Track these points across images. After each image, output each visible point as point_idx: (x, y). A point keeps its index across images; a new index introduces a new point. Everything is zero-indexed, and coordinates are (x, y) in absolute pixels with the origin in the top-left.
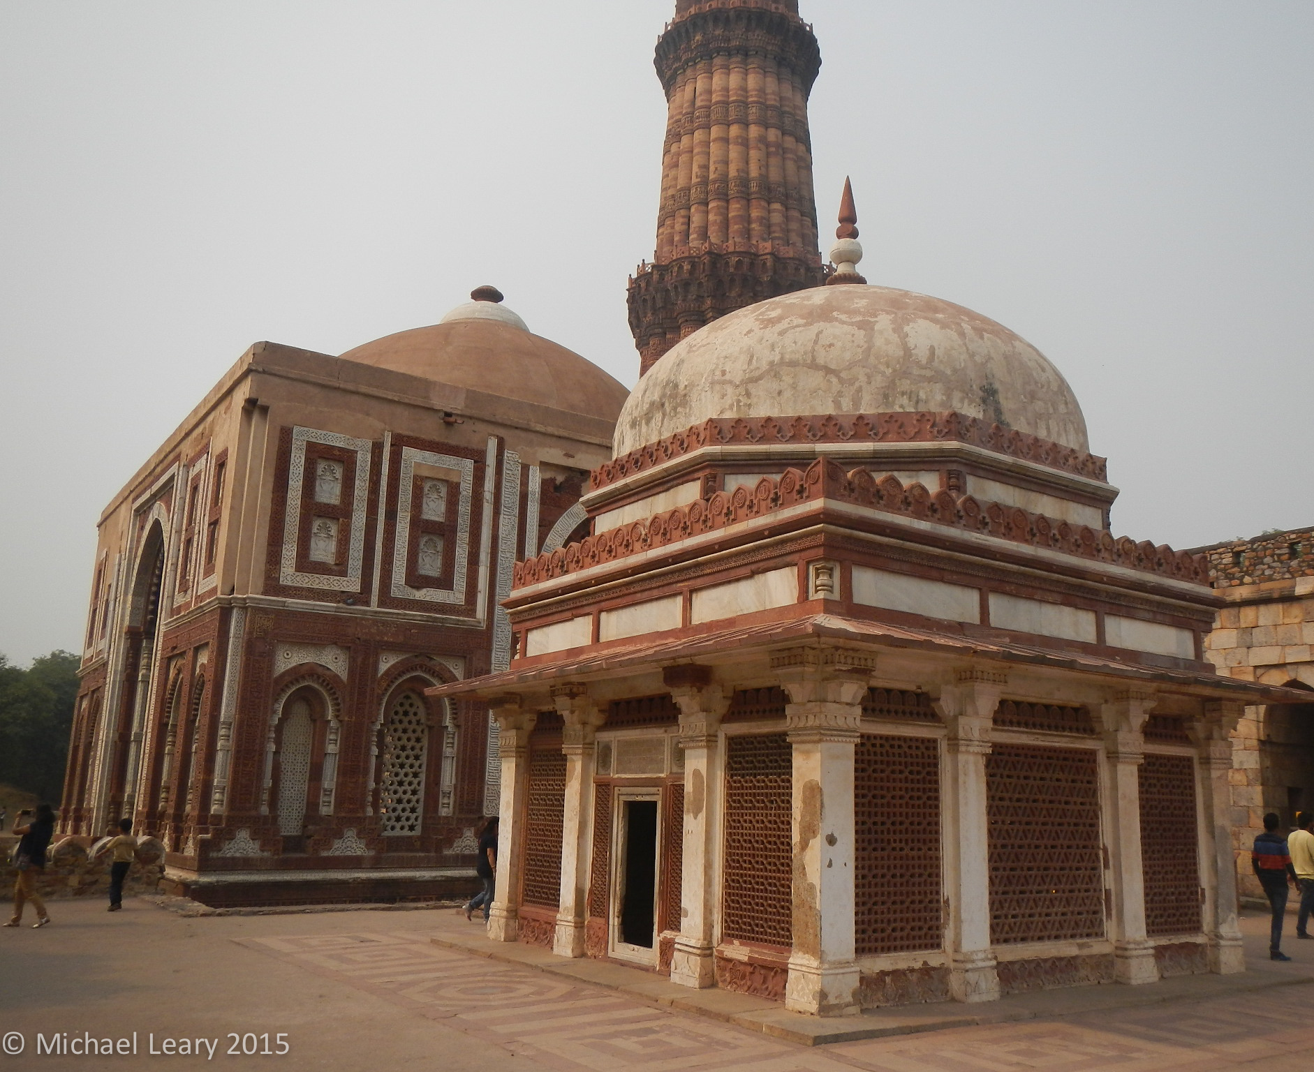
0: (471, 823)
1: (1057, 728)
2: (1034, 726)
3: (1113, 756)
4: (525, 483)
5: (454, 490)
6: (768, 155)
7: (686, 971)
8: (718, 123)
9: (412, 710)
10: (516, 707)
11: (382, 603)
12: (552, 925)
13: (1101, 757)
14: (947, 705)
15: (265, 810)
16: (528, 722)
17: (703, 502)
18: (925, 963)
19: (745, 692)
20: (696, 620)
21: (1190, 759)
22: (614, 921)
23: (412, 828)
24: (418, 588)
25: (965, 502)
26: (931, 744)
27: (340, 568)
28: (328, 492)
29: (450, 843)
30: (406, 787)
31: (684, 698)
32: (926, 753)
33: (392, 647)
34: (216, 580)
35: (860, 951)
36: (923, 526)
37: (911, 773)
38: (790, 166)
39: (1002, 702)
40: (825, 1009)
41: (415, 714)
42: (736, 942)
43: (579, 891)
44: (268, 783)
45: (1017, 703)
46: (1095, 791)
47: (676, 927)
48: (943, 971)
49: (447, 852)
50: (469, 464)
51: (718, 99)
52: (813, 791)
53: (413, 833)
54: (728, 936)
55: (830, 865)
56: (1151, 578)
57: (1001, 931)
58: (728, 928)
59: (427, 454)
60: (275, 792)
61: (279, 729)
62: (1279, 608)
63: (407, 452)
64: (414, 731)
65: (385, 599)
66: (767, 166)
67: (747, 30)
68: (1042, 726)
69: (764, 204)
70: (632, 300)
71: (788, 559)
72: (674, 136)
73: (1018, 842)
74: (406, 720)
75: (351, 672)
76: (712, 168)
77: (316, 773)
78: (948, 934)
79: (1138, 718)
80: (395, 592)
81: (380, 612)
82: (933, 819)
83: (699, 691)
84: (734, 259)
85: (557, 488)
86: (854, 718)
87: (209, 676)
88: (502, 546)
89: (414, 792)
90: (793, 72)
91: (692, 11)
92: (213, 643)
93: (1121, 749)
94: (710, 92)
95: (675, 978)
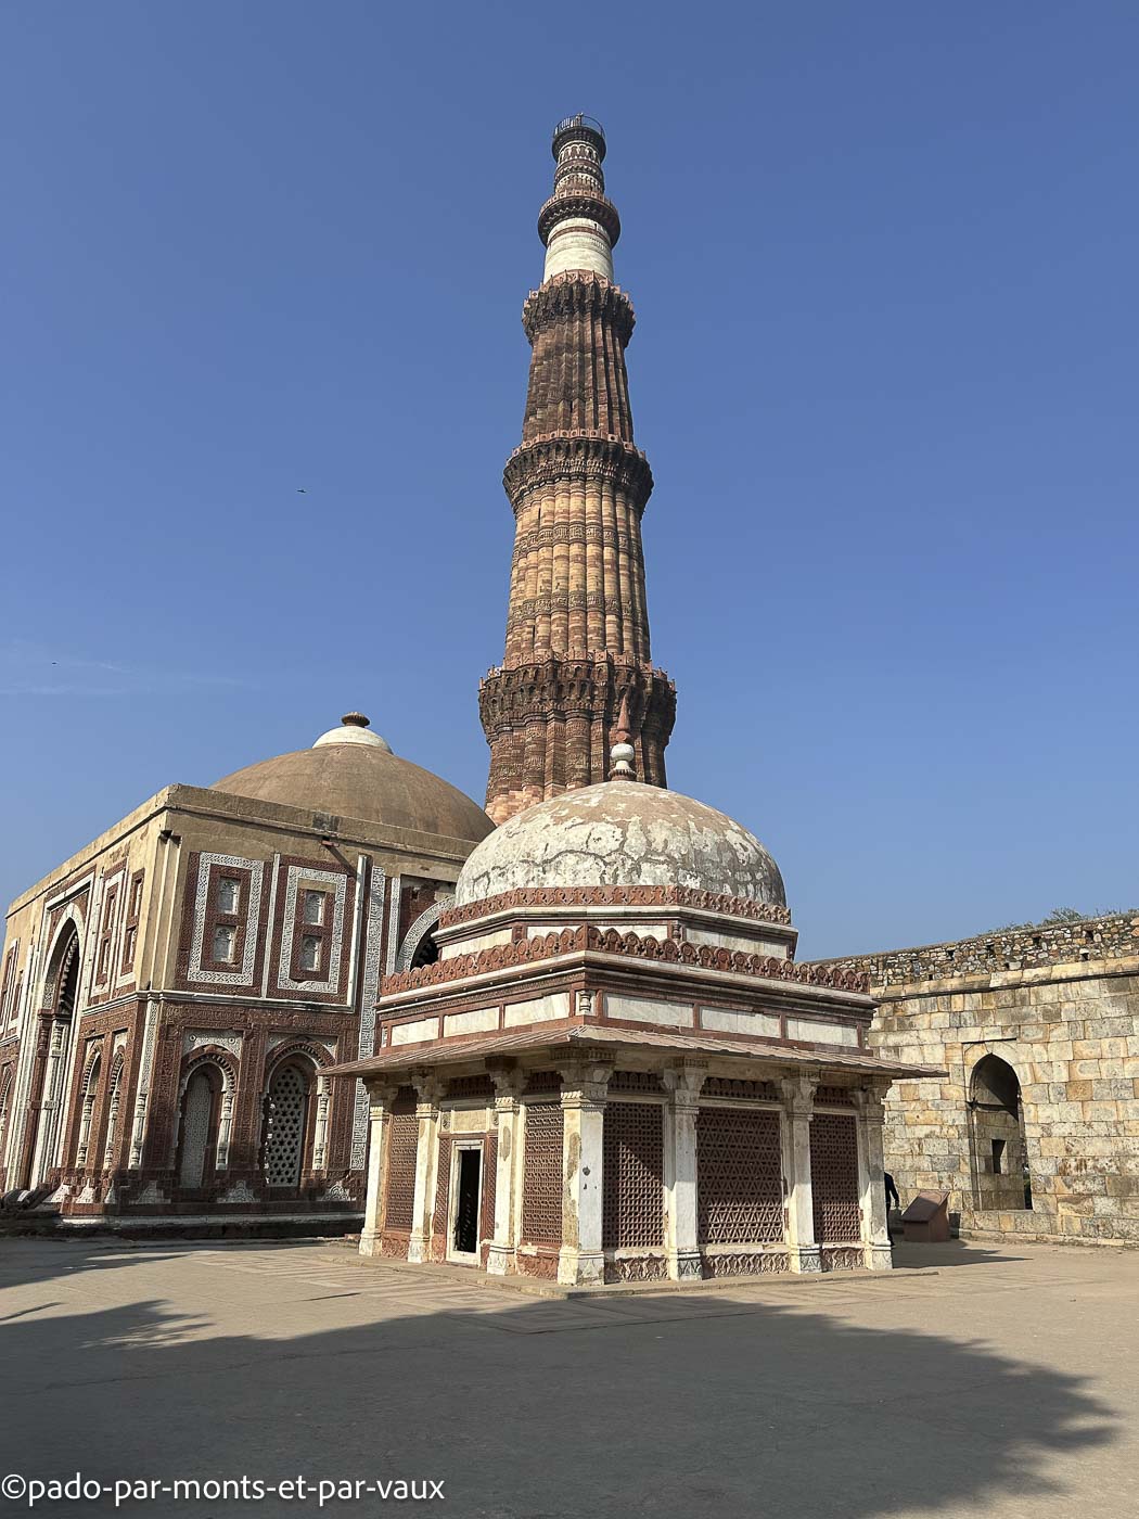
0: (339, 1176)
1: (749, 1096)
2: (733, 1095)
3: (790, 1116)
4: (388, 892)
5: (331, 900)
6: (603, 571)
7: (497, 1264)
8: (559, 541)
9: (291, 1082)
10: (383, 1083)
11: (270, 994)
13: (782, 1116)
14: (668, 1082)
15: (171, 1165)
16: (392, 1094)
17: (513, 945)
18: (651, 1254)
19: (537, 1074)
20: (507, 1025)
21: (853, 1118)
22: (451, 1235)
23: (290, 1180)
24: (300, 981)
25: (682, 947)
26: (657, 1108)
27: (237, 968)
28: (228, 904)
29: (322, 1192)
30: (286, 1146)
31: (497, 1079)
32: (654, 1114)
33: (273, 1032)
34: (134, 977)
35: (604, 1245)
37: (643, 1127)
39: (709, 1079)
40: (580, 1281)
41: (295, 1085)
42: (530, 1244)
43: (426, 1216)
44: (175, 1143)
45: (720, 1080)
46: (778, 1140)
47: (492, 1236)
48: (663, 1259)
49: (317, 1201)
50: (343, 878)
51: (560, 520)
52: (575, 1139)
53: (292, 1184)
54: (524, 1241)
55: (585, 1188)
57: (704, 1234)
58: (524, 1234)
59: (308, 871)
60: (180, 1152)
62: (979, 996)
63: (292, 869)
64: (293, 1099)
66: (603, 583)
67: (586, 458)
68: (738, 1096)
69: (599, 616)
70: (483, 699)
71: (564, 988)
73: (720, 1175)
74: (287, 1090)
75: (245, 1053)
76: (555, 584)
77: (213, 1135)
78: (667, 1234)
79: (807, 1088)
80: (281, 985)
81: (268, 1002)
82: (658, 1159)
83: (509, 1073)
84: (574, 667)
85: (415, 895)
86: (603, 1092)
87: (128, 1056)
88: (368, 944)
89: (293, 1150)
90: (627, 495)
92: (130, 1029)
93: (796, 1111)
94: (553, 513)
95: (490, 1270)
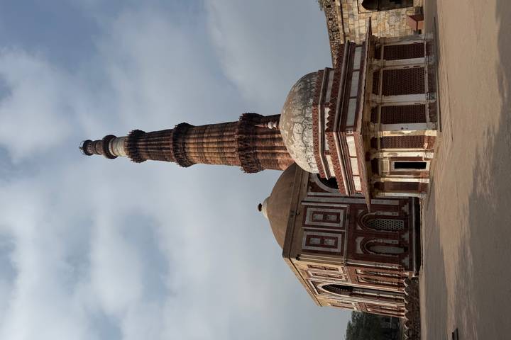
0: (400, 208)
1: (378, 80)
2: (378, 86)
3: (384, 67)
4: (312, 196)
5: (315, 212)
6: (211, 137)
7: (431, 155)
8: (203, 150)
11: (344, 229)
12: (423, 184)
13: (384, 69)
14: (374, 105)
15: (397, 256)
17: (331, 155)
18: (428, 108)
19: (371, 145)
21: (384, 47)
22: (421, 170)
24: (340, 221)
25: (331, 103)
26: (382, 107)
27: (336, 239)
28: (317, 241)
29: (406, 213)
31: (372, 157)
32: (384, 109)
33: (355, 228)
34: (340, 268)
35: (425, 121)
36: (337, 112)
38: (213, 130)
39: (373, 92)
40: (436, 129)
44: (390, 256)
45: (373, 90)
46: (392, 70)
47: (421, 157)
48: (429, 104)
49: (408, 213)
50: (309, 209)
51: (197, 150)
52: (392, 132)
53: (403, 222)
54: (423, 147)
55: (407, 128)
56: (344, 59)
57: (422, 92)
58: (421, 147)
59: (306, 219)
60: (393, 254)
61: (377, 253)
62: (343, 9)
63: (306, 223)
64: (376, 222)
65: (343, 228)
66: (214, 137)
67: (178, 143)
69: (224, 137)
70: (251, 172)
71: (345, 138)
72: (206, 162)
74: (374, 224)
75: (362, 236)
76: (215, 151)
77: (388, 245)
78: (422, 103)
79: (375, 62)
80: (341, 226)
81: (346, 230)
83: (371, 154)
84: (240, 145)
85: (313, 188)
86: (377, 125)
87: (364, 269)
88: (329, 201)
91: (173, 157)
92: (356, 268)
93: (383, 65)
94: (195, 153)
95: (432, 157)
